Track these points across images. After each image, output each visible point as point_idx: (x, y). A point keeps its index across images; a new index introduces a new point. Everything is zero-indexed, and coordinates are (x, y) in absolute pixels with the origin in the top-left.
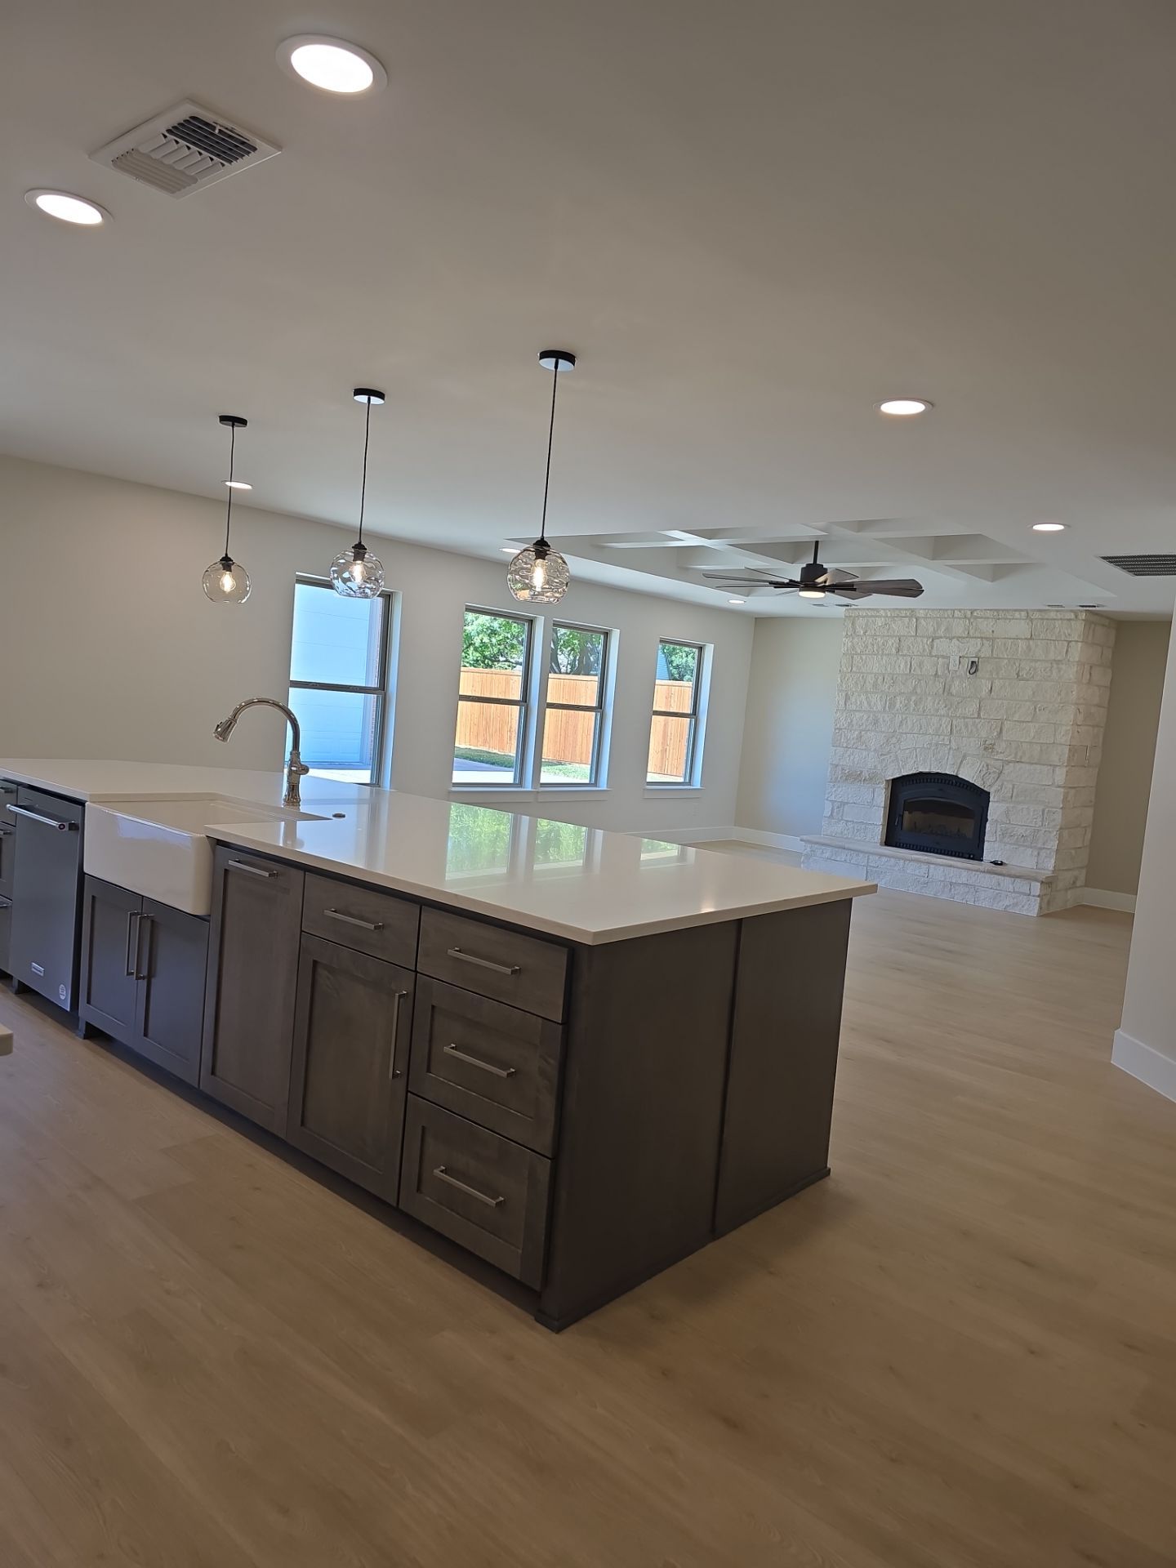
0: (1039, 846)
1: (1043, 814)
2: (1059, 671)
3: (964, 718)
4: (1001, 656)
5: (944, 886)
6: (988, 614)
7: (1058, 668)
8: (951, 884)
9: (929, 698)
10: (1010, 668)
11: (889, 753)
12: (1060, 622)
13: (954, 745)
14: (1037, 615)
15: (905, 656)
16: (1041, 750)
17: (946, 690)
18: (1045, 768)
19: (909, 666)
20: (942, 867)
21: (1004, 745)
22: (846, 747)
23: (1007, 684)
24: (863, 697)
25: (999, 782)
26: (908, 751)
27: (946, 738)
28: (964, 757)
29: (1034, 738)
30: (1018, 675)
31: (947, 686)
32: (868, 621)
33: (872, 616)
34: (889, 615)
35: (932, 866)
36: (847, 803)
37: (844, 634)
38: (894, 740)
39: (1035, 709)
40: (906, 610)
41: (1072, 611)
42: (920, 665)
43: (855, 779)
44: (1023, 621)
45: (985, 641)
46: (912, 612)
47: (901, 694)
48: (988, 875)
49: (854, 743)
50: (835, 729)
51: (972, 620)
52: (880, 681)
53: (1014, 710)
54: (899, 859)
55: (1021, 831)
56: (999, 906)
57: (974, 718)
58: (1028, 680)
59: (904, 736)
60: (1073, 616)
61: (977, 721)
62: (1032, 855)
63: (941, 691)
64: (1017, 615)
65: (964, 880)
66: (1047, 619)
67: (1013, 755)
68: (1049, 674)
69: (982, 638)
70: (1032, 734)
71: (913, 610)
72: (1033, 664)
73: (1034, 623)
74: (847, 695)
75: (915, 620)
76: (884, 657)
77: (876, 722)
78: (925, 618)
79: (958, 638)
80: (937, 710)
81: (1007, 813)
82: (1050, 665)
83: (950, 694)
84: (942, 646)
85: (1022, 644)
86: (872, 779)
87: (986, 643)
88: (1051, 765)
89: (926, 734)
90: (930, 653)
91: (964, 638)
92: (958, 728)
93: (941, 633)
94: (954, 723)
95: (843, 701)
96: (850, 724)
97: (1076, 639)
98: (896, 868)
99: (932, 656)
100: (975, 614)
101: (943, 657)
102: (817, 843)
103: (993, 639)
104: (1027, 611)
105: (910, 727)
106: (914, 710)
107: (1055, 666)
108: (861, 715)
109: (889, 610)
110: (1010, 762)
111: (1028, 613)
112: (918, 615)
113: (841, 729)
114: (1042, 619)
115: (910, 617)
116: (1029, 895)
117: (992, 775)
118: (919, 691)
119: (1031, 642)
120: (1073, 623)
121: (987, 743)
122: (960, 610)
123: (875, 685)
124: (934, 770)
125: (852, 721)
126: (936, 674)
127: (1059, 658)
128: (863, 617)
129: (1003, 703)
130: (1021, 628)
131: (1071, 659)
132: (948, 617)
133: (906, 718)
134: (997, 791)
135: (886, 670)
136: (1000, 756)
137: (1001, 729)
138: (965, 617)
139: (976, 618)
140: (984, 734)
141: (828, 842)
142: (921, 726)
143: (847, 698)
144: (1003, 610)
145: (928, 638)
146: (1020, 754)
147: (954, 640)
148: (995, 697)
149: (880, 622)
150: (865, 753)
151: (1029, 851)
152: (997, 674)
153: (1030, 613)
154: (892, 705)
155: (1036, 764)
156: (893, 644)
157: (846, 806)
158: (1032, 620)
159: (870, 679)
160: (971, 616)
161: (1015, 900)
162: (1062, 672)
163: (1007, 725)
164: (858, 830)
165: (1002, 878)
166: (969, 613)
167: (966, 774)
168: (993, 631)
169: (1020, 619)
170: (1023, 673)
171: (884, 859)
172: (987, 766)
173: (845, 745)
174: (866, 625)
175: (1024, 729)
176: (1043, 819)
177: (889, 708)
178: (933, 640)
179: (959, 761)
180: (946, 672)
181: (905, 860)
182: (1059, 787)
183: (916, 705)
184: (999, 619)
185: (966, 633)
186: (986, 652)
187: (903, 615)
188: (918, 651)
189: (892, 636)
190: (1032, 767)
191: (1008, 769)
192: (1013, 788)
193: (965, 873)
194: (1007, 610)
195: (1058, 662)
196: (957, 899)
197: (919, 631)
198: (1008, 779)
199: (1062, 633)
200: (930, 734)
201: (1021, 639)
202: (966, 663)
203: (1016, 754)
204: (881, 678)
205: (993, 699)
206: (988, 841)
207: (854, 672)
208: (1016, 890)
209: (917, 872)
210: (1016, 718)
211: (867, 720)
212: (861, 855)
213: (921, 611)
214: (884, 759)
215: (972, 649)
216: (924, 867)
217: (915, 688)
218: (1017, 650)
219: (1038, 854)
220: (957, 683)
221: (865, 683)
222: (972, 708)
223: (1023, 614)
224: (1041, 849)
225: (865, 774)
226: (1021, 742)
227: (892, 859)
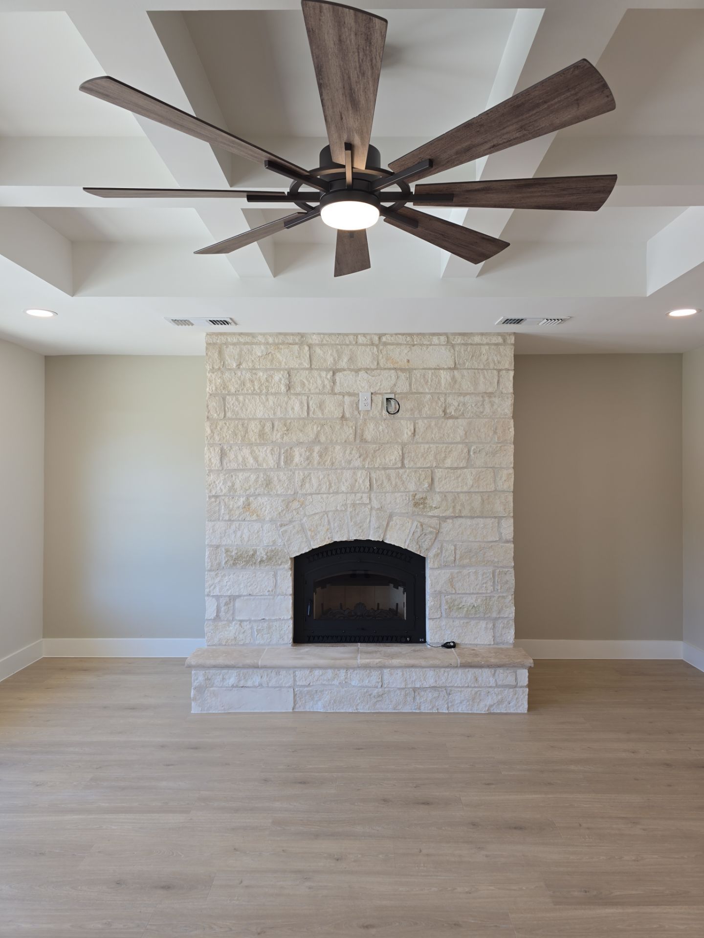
0: (494, 615)
1: (494, 576)
2: (492, 405)
3: (385, 469)
4: (421, 390)
5: (406, 695)
6: (401, 339)
7: (490, 402)
8: (415, 690)
9: (338, 448)
10: (434, 404)
11: (291, 522)
12: (487, 347)
13: (375, 504)
14: (459, 340)
15: (299, 394)
16: (483, 501)
17: (359, 436)
18: (489, 521)
19: (306, 408)
20: (399, 672)
21: (438, 498)
22: (230, 520)
23: (433, 424)
24: (246, 451)
25: (437, 545)
26: (317, 517)
27: (365, 495)
28: (391, 517)
29: (472, 486)
30: (444, 411)
31: (359, 431)
32: (241, 351)
33: (246, 343)
34: (271, 340)
35: (386, 671)
36: (239, 596)
37: (208, 367)
38: (295, 505)
39: (469, 451)
40: (293, 334)
41: (499, 334)
42: (321, 406)
43: (247, 562)
44: (443, 348)
45: (400, 373)
46: (302, 337)
47: (299, 444)
48: (460, 671)
49: (240, 514)
50: (210, 497)
51: (381, 347)
52: (268, 429)
53: (443, 455)
54: (339, 668)
55: (470, 600)
56: (481, 708)
57: (397, 468)
58: (457, 418)
59: (309, 497)
60: (500, 340)
61: (401, 471)
62: (486, 628)
63: (351, 437)
64: (435, 340)
65: (431, 682)
66: (471, 344)
67: (451, 510)
68: (481, 410)
69: (395, 369)
70: (470, 482)
71: (302, 335)
72: (461, 399)
73: (457, 349)
74: (222, 450)
75: (307, 348)
76: (271, 398)
77: (268, 483)
78: (321, 345)
79: (367, 370)
80: (350, 462)
81: (451, 581)
82: (481, 399)
83: (363, 440)
84: (345, 380)
85: (445, 376)
86: (271, 558)
87: (403, 376)
88: (495, 517)
89: (337, 493)
90: (333, 389)
91: (373, 370)
92: (379, 483)
93: (343, 363)
94: (374, 475)
95: (218, 458)
96: (232, 488)
97: (507, 366)
98: (336, 682)
99: (335, 394)
100: (384, 339)
101: (350, 394)
102: (215, 667)
103: (410, 370)
104: (446, 334)
105: (315, 488)
106: (319, 463)
107: (487, 399)
108: (246, 474)
109: (271, 335)
110: (446, 518)
111: (448, 338)
112: (310, 341)
113: (216, 497)
114: (466, 344)
115: (301, 344)
116: (515, 687)
117: (429, 537)
118: (323, 439)
119: (456, 372)
120: (502, 348)
121: (417, 497)
122: (364, 335)
123: (262, 434)
124: (353, 538)
125: (233, 486)
126: (343, 417)
127: (490, 390)
128: (234, 344)
129: (430, 448)
130: (441, 356)
131: (504, 391)
132: (351, 343)
133: (310, 474)
134: (437, 555)
135: (275, 414)
136: (436, 512)
137: (432, 480)
138: (372, 344)
139: (385, 344)
140: (412, 487)
141: (232, 663)
142: (330, 484)
143: (223, 454)
144: (418, 334)
145: (327, 370)
146: (458, 507)
147: (362, 374)
148: (420, 440)
149: (258, 351)
150: (257, 526)
151: (483, 624)
152: (420, 411)
153: (451, 337)
154: (289, 459)
155: (478, 517)
156: (280, 379)
157: (237, 600)
158: (453, 346)
159: (254, 427)
160: (379, 341)
161: (500, 697)
162: (495, 407)
163: (439, 473)
164: (258, 631)
165: (478, 671)
166: (376, 338)
167: (394, 539)
168: (408, 361)
169: (440, 345)
170: (451, 410)
171: (317, 672)
172: (422, 525)
173: (227, 517)
174: (240, 355)
175: (458, 478)
176: (494, 582)
177: (286, 462)
178: (334, 374)
179: (385, 523)
180: (356, 413)
181: (347, 668)
182: (507, 542)
183: (320, 456)
184: (414, 345)
185: (375, 363)
186: (402, 387)
187: (291, 341)
188: (317, 387)
189: (278, 370)
190: (475, 521)
191: (447, 526)
192: (455, 549)
193: (430, 673)
194: (423, 335)
195: (490, 395)
196: (425, 708)
197: (314, 363)
198: (447, 539)
199: (490, 358)
200: (343, 492)
201: (444, 369)
202: (379, 400)
203: (454, 507)
204: (268, 425)
205: (417, 443)
206: (430, 619)
207: (230, 419)
208: (500, 683)
209: (366, 682)
210: (448, 463)
211: (256, 481)
212: (283, 672)
213: (314, 337)
214: (286, 531)
215: (386, 383)
216: (375, 674)
217: (317, 435)
218: (439, 382)
219: (494, 625)
220: (371, 426)
221: (246, 432)
222: (393, 456)
223: (443, 339)
224: (496, 619)
225: (261, 554)
226: (458, 493)
227: (330, 672)
